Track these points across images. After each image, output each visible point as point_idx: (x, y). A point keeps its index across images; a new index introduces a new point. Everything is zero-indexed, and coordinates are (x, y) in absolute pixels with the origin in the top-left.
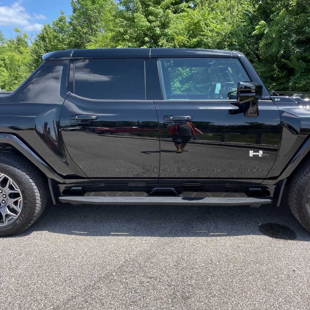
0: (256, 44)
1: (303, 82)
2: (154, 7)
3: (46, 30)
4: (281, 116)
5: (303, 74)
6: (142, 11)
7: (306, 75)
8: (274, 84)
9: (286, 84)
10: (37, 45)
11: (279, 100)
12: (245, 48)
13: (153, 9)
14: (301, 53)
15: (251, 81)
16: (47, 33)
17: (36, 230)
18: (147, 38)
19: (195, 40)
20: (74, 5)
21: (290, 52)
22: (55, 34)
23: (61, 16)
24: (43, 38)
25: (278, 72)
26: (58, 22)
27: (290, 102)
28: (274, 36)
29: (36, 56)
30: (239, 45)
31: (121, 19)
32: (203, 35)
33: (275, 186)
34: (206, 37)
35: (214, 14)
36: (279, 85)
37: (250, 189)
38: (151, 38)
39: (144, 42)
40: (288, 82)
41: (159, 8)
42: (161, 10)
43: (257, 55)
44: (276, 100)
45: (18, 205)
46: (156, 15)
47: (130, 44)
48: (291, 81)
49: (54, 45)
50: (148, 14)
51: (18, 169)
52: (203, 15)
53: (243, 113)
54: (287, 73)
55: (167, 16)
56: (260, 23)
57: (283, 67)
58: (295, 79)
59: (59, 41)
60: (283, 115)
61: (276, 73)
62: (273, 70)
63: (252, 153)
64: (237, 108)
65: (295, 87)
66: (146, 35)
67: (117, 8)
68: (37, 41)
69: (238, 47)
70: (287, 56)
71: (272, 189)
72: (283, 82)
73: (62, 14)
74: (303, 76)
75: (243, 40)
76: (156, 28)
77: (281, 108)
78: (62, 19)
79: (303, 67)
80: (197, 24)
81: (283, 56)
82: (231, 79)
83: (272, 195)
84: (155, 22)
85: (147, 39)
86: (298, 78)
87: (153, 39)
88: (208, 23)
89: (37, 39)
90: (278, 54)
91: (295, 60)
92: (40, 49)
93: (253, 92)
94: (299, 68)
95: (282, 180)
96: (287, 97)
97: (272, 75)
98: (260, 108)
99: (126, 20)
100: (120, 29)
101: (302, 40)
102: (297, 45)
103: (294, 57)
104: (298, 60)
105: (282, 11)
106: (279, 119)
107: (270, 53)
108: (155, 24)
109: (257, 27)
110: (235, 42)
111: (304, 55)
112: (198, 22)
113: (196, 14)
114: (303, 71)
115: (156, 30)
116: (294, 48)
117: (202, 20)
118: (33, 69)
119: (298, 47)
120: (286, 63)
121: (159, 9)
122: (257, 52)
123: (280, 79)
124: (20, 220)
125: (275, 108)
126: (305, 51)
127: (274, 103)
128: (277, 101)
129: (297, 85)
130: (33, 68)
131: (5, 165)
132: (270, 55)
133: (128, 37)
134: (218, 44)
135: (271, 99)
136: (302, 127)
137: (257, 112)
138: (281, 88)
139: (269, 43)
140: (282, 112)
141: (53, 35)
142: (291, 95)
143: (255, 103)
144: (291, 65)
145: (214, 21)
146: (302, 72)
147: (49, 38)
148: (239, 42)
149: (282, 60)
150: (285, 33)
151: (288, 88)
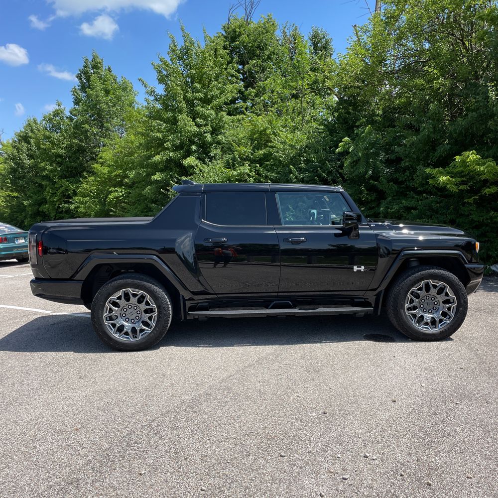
0: (339, 160)
1: (396, 207)
2: (202, 107)
3: (31, 127)
4: (377, 239)
5: (395, 197)
6: (187, 112)
7: (399, 199)
8: (362, 209)
9: (376, 208)
10: (14, 147)
11: (374, 225)
12: (326, 166)
13: (201, 109)
14: (391, 174)
15: (352, 211)
16: (32, 131)
17: (164, 346)
18: (194, 146)
19: (261, 152)
20: (78, 94)
21: (379, 172)
22: (47, 133)
23: (57, 108)
24: (25, 138)
25: (367, 194)
26: (52, 117)
27: (383, 227)
28: (360, 154)
29: (14, 164)
30: (319, 162)
31: (158, 121)
32: (272, 147)
33: (375, 297)
34: (275, 150)
35: (283, 121)
36: (369, 210)
37: (355, 300)
38: (199, 146)
39: (190, 151)
40: (379, 206)
41: (209, 108)
42: (213, 112)
43: (340, 174)
44: (372, 225)
45: (152, 320)
46: (205, 118)
47: (171, 154)
48: (382, 205)
49: (45, 149)
50: (194, 116)
51: (156, 286)
52: (270, 122)
53: (347, 236)
54: (376, 195)
55: (221, 120)
56: (343, 140)
57: (371, 189)
58: (387, 204)
59: (53, 143)
60: (378, 237)
61: (365, 196)
62: (361, 192)
63: (355, 268)
64: (341, 232)
65: (387, 213)
66: (192, 142)
67: (154, 107)
68: (15, 142)
69: (317, 164)
70: (375, 177)
71: (372, 300)
72: (373, 207)
73: (59, 106)
74: (394, 199)
75: (324, 157)
76: (206, 135)
77: (376, 232)
78: (58, 114)
79: (394, 189)
80: (263, 133)
81: (371, 177)
82: (327, 206)
83: (373, 305)
84: (205, 127)
85: (194, 148)
86: (390, 202)
87: (201, 147)
88: (277, 132)
89: (15, 139)
90: (366, 175)
91: (385, 181)
92: (22, 154)
93: (354, 220)
94: (390, 191)
95: (380, 292)
96: (380, 223)
97: (360, 198)
98: (360, 232)
99: (165, 122)
100: (158, 134)
101: (391, 159)
102: (387, 164)
103: (384, 178)
104: (388, 182)
105: (367, 128)
106: (375, 241)
107: (356, 173)
108: (206, 129)
109: (340, 144)
110: (314, 158)
111: (395, 176)
112: (265, 130)
113: (261, 122)
114: (395, 194)
115: (206, 137)
116: (382, 168)
117: (269, 128)
118: (8, 183)
119: (387, 167)
120: (375, 185)
121: (208, 110)
122: (340, 171)
123: (369, 203)
124: (154, 334)
125: (372, 232)
126: (396, 172)
127: (371, 228)
128: (372, 227)
129: (389, 210)
130: (9, 180)
131: (145, 283)
132: (357, 176)
133: (170, 145)
134: (291, 159)
135: (368, 225)
136: (393, 248)
137: (358, 235)
138: (371, 214)
139: (354, 161)
140: (377, 235)
141: (44, 135)
142: (384, 222)
143: (356, 228)
144: (380, 187)
145: (284, 130)
146: (394, 196)
147: (37, 139)
148: (318, 158)
149: (371, 181)
150: (371, 151)
151: (379, 213)
